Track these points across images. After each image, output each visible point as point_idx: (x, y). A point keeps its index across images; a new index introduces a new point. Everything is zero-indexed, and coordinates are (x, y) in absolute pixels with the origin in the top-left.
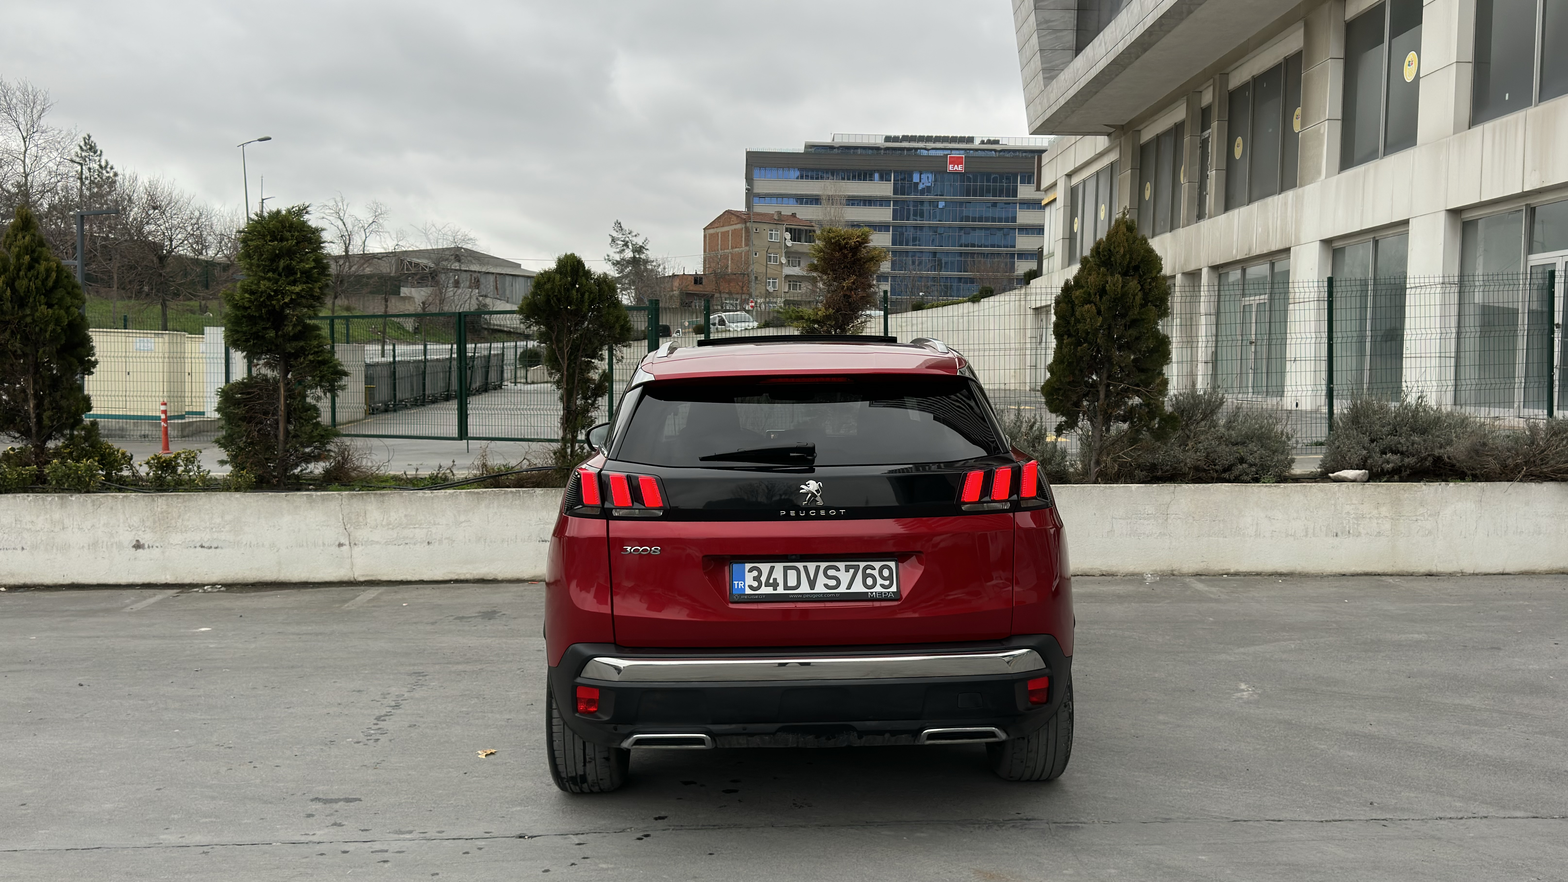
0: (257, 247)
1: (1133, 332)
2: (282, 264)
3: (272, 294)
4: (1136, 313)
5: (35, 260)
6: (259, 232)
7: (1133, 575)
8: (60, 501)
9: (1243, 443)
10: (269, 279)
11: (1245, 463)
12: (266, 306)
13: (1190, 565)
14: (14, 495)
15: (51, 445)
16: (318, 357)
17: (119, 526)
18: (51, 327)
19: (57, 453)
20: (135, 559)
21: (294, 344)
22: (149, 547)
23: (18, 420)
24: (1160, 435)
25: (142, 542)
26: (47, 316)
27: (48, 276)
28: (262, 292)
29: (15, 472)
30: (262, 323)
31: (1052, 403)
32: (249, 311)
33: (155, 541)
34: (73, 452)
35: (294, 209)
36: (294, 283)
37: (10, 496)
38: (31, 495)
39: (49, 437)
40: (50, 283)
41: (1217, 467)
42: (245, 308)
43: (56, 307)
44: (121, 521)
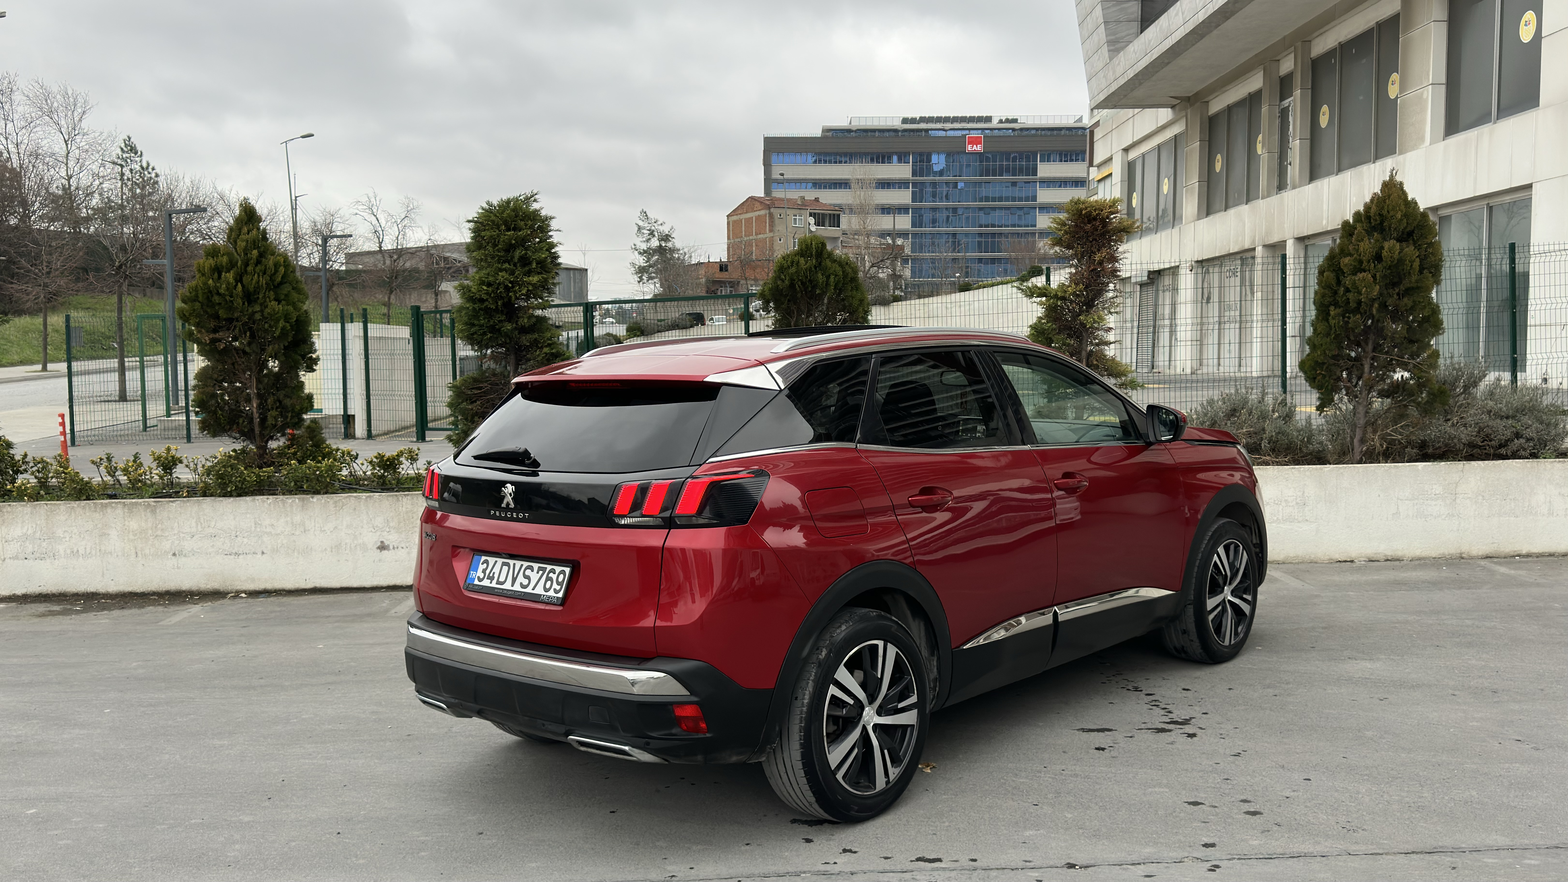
0: (491, 236)
1: (1407, 301)
2: (518, 253)
3: (510, 285)
4: (1413, 281)
5: (261, 255)
6: (493, 221)
7: (1420, 559)
8: (301, 503)
9: (1513, 417)
10: (505, 270)
11: (1521, 437)
12: (502, 298)
13: (1478, 548)
14: (253, 497)
15: (273, 445)
16: (552, 349)
17: (362, 527)
18: (281, 323)
19: (282, 453)
20: (380, 560)
21: (529, 336)
22: (394, 548)
23: (241, 421)
24: (1427, 410)
25: (386, 543)
26: (278, 312)
27: (276, 271)
28: (499, 284)
29: (253, 474)
30: (498, 316)
31: (1315, 378)
32: (487, 303)
33: (400, 541)
34: (297, 451)
35: (521, 198)
36: (529, 273)
37: (248, 499)
38: (271, 497)
39: (271, 438)
40: (279, 279)
41: (1493, 442)
42: (482, 301)
43: (283, 302)
44: (365, 522)
